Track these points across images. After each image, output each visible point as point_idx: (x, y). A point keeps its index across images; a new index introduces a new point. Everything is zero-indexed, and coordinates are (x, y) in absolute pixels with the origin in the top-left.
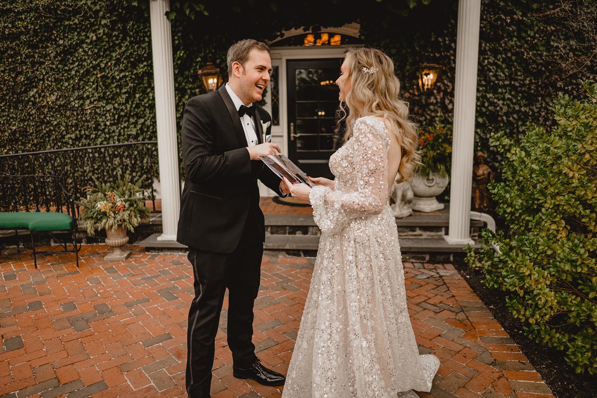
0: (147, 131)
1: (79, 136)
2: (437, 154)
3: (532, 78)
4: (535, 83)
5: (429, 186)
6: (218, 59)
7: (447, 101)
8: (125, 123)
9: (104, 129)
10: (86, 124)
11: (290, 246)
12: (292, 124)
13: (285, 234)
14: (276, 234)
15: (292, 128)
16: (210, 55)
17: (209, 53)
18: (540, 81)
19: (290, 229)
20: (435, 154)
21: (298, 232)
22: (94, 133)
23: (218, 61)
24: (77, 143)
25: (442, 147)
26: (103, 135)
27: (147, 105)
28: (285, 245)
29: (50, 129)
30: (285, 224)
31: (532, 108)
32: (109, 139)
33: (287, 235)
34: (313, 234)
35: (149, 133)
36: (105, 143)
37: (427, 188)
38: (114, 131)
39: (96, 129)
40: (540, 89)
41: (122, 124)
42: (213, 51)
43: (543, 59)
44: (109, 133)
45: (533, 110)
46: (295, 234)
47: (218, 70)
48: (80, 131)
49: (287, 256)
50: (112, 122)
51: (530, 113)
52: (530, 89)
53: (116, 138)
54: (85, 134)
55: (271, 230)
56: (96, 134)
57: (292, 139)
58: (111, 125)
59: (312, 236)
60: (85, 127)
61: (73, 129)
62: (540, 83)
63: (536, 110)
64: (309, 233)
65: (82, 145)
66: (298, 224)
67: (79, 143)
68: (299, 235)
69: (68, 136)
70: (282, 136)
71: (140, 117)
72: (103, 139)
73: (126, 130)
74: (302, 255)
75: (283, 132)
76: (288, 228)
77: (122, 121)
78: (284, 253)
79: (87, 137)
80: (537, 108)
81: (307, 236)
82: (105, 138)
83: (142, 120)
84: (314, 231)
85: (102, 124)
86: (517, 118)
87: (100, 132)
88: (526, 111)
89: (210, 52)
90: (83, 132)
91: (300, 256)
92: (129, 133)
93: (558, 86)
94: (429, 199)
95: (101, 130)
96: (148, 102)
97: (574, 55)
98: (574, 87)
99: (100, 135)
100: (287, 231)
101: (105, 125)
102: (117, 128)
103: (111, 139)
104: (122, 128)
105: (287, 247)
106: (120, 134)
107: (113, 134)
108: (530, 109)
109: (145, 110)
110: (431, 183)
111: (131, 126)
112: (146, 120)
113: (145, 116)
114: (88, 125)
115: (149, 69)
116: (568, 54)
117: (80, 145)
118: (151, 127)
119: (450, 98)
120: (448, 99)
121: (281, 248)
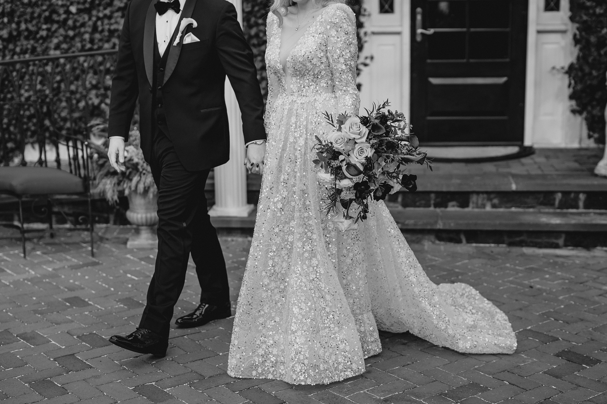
1: (15, 33)
8: (105, 9)
9: (66, 20)
10: (29, 10)
11: (444, 224)
12: (419, 10)
13: (429, 206)
14: (411, 206)
15: (419, 17)
19: (437, 197)
21: (451, 204)
22: (44, 27)
24: (11, 46)
26: (62, 31)
28: (436, 222)
30: (428, 189)
32: (73, 38)
33: (432, 209)
34: (477, 207)
36: (64, 46)
38: (83, 25)
39: (49, 20)
41: (99, 11)
44: (74, 28)
46: (446, 207)
48: (18, 24)
49: (437, 242)
50: (81, 7)
53: (87, 36)
54: (27, 29)
55: (403, 199)
56: (48, 30)
57: (419, 39)
58: (79, 11)
59: (476, 210)
60: (28, 17)
61: (6, 20)
64: (471, 205)
65: (21, 50)
66: (452, 189)
67: (16, 46)
68: (453, 208)
70: (399, 33)
72: (61, 38)
73: (106, 21)
74: (464, 240)
75: (401, 25)
76: (433, 196)
77: (99, 5)
78: (432, 237)
79: (31, 35)
81: (466, 210)
82: (66, 37)
84: (480, 202)
85: (61, 11)
87: (55, 26)
90: (23, 26)
91: (459, 241)
92: (112, 27)
95: (58, 22)
99: (55, 31)
100: (432, 202)
101: (68, 12)
102: (90, 19)
103: (77, 39)
104: (99, 18)
105: (440, 226)
106: (95, 29)
107: (83, 30)
111: (116, 14)
114: (33, 13)
117: (18, 49)
121: (429, 227)
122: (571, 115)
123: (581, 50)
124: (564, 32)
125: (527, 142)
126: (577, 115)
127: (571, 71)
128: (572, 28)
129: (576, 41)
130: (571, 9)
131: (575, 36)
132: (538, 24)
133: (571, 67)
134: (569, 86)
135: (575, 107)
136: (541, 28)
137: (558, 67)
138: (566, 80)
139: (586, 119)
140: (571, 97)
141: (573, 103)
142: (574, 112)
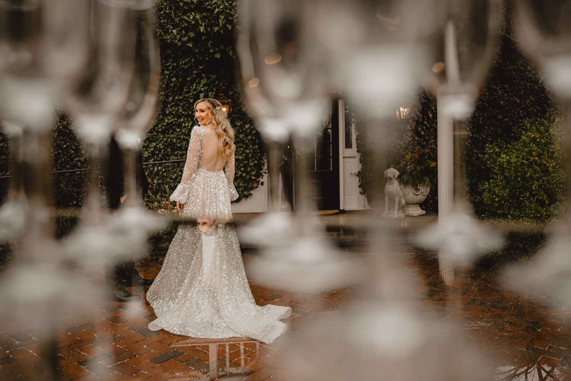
0: (158, 154)
2: (424, 168)
3: (480, 112)
4: (482, 116)
5: (417, 195)
6: (231, 91)
7: (420, 129)
16: (224, 87)
17: (222, 86)
18: (486, 114)
20: (423, 168)
23: (230, 93)
25: (427, 162)
27: (160, 130)
29: (59, 152)
31: (481, 134)
35: (160, 156)
37: (415, 196)
40: (486, 120)
42: (226, 84)
43: (486, 98)
45: (482, 137)
47: (230, 100)
51: (480, 139)
52: (478, 120)
62: (486, 116)
63: (484, 137)
69: (78, 159)
71: (152, 141)
80: (484, 135)
83: (155, 144)
86: (470, 142)
88: (477, 137)
89: (224, 85)
93: (499, 118)
94: (415, 206)
96: (161, 127)
97: (508, 95)
98: (510, 119)
108: (479, 135)
109: (157, 135)
110: (417, 192)
112: (158, 144)
113: (157, 140)
115: (165, 98)
116: (503, 95)
118: (163, 150)
119: (421, 127)
120: (420, 127)
122: (360, 195)
123: (363, 165)
124: (355, 157)
125: (341, 208)
126: (363, 195)
127: (359, 174)
128: (358, 156)
129: (361, 162)
130: (357, 147)
131: (360, 159)
132: (343, 154)
133: (359, 172)
134: (359, 181)
135: (362, 191)
136: (345, 156)
137: (353, 173)
138: (357, 179)
139: (367, 196)
140: (360, 187)
141: (361, 189)
142: (361, 193)
